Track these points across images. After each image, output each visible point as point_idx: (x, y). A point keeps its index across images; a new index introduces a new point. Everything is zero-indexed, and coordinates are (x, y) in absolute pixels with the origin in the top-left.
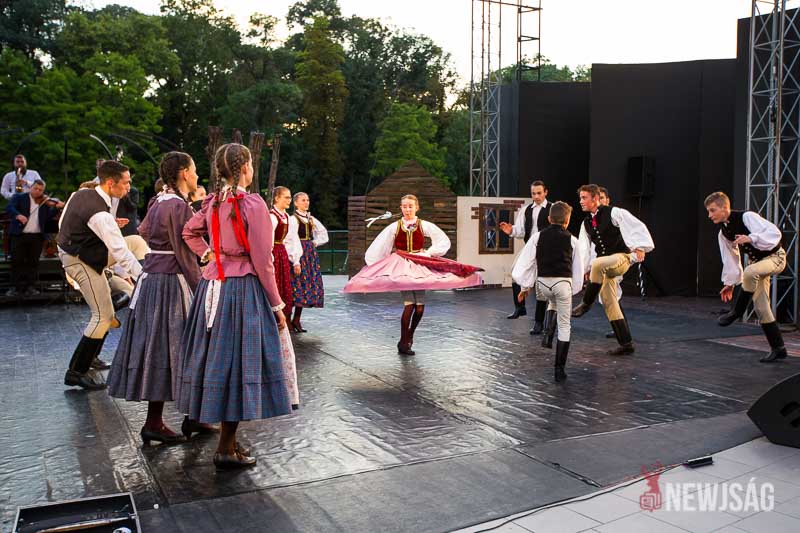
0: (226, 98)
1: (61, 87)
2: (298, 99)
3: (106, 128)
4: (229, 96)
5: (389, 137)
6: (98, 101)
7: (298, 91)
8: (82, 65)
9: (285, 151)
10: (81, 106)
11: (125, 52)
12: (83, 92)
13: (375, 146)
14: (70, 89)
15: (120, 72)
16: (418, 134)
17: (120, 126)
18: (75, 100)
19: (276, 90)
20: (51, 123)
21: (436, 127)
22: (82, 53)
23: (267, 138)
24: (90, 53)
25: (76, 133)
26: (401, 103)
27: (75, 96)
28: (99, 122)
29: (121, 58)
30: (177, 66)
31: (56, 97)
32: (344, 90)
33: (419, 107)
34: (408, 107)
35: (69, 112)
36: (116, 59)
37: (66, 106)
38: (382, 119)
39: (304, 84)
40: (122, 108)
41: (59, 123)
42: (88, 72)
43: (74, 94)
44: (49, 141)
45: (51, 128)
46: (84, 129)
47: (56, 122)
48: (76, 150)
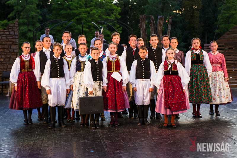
3: (98, 18)
5: (225, 14)
6: (95, 7)
9: (174, 24)
10: (88, 9)
13: (217, 19)
17: (104, 16)
18: (86, 7)
20: (77, 17)
23: (166, 18)
25: (86, 21)
27: (86, 5)
28: (95, 16)
31: (79, 6)
35: (84, 12)
37: (83, 10)
40: (104, 9)
41: (80, 17)
44: (76, 24)
45: (77, 20)
46: (89, 19)
47: (79, 17)
48: (86, 28)
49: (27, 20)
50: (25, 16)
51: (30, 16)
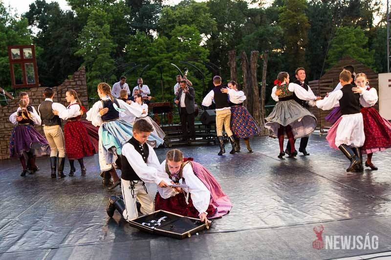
0: (241, 40)
1: (162, 46)
2: (281, 34)
4: (243, 39)
5: (337, 48)
6: (178, 51)
7: (281, 29)
8: (170, 34)
10: (171, 54)
11: (189, 24)
12: (171, 47)
13: (328, 55)
14: (166, 47)
15: (188, 34)
16: (355, 45)
18: (168, 52)
19: (268, 31)
20: (158, 65)
21: (367, 38)
22: (170, 28)
24: (173, 27)
25: (170, 69)
26: (344, 26)
27: (168, 50)
29: (188, 27)
30: (216, 27)
31: (160, 52)
32: (307, 25)
33: (355, 28)
34: (348, 29)
35: (165, 58)
36: (186, 28)
37: (164, 55)
38: (332, 39)
39: (284, 25)
40: (190, 53)
41: (162, 64)
42: (173, 37)
43: (167, 49)
44: (157, 74)
45: (158, 67)
47: (160, 64)
48: (170, 77)
49: (100, 71)
50: (98, 68)
51: (103, 67)
